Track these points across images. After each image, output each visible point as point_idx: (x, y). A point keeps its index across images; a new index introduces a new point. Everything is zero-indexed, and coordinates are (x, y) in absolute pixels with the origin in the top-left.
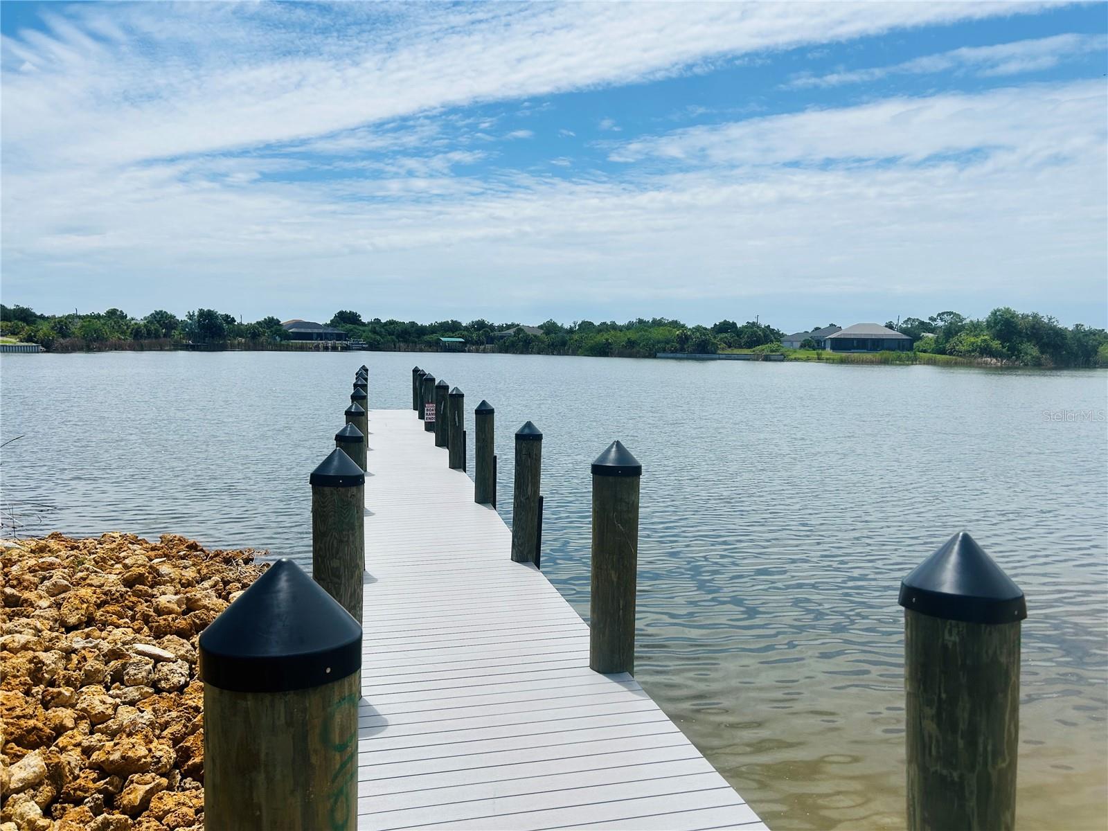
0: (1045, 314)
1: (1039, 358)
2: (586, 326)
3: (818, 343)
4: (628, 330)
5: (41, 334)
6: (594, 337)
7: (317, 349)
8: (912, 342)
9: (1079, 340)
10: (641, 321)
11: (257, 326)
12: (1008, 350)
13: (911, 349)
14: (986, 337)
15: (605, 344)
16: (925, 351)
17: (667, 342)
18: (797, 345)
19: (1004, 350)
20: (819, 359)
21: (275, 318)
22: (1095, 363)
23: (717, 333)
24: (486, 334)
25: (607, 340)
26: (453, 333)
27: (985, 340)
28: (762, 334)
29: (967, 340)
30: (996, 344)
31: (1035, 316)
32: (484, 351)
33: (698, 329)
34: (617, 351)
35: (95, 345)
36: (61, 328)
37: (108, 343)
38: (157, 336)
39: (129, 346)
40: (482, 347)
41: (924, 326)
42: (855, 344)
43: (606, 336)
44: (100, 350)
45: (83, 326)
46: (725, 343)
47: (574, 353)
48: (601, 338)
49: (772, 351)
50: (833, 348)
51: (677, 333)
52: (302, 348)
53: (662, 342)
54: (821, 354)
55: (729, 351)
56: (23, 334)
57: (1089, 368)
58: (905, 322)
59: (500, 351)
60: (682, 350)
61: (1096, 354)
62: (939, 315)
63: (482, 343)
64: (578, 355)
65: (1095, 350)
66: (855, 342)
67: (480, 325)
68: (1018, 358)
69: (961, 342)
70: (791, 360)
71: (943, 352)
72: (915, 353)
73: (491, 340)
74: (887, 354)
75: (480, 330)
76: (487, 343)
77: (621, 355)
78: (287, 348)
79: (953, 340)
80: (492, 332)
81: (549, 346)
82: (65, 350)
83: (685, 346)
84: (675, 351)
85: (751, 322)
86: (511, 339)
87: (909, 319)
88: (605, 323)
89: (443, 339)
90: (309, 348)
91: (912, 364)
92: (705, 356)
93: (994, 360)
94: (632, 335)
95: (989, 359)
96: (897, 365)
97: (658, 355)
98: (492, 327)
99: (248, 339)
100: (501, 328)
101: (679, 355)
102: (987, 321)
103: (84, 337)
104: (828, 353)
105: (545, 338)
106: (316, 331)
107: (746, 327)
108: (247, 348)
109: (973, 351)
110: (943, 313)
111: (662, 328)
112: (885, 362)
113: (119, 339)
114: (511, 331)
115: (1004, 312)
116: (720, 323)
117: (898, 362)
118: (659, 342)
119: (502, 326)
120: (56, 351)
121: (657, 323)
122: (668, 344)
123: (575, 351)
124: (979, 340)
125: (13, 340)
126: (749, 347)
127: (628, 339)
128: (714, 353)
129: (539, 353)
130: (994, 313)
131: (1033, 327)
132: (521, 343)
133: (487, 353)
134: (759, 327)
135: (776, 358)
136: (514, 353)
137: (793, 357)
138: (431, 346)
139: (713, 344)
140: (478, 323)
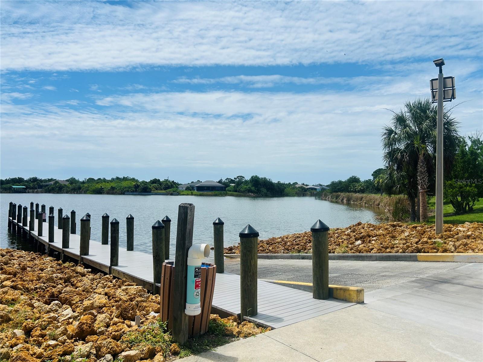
0: (268, 178)
1: (266, 193)
2: (91, 180)
3: (193, 188)
4: (111, 182)
6: (95, 186)
8: (225, 187)
9: (278, 187)
10: (118, 178)
12: (257, 191)
13: (225, 190)
14: (250, 186)
15: (101, 188)
16: (230, 191)
17: (129, 188)
18: (184, 189)
19: (256, 190)
20: (192, 194)
22: (284, 195)
23: (152, 184)
24: (38, 184)
25: (101, 187)
26: (19, 184)
27: (249, 187)
28: (170, 185)
29: (244, 187)
30: (253, 188)
31: (265, 178)
32: (37, 192)
33: (143, 182)
34: (106, 192)
40: (36, 190)
41: (232, 181)
42: (206, 189)
43: (100, 185)
46: (155, 188)
47: (85, 193)
48: (99, 186)
49: (174, 191)
50: (197, 190)
51: (134, 184)
53: (127, 188)
54: (193, 192)
55: (156, 191)
57: (282, 196)
58: (226, 179)
59: (46, 192)
60: (136, 191)
61: (284, 192)
62: (237, 177)
63: (36, 188)
64: (87, 194)
65: (283, 190)
66: (206, 188)
67: (35, 180)
68: (260, 193)
69: (242, 188)
70: (181, 195)
71: (236, 191)
72: (226, 192)
73: (41, 187)
74: (217, 192)
75: (34, 182)
76: (38, 189)
77: (108, 193)
79: (240, 187)
80: (41, 183)
81: (72, 189)
83: (138, 189)
84: (133, 191)
85: (166, 179)
86: (52, 186)
87: (227, 178)
88: (100, 179)
89: (14, 187)
91: (226, 196)
92: (146, 193)
93: (253, 194)
94: (113, 184)
95: (251, 194)
96: (220, 196)
97: (125, 193)
98: (41, 181)
100: (45, 181)
101: (135, 193)
102: (250, 180)
104: (195, 192)
105: (70, 186)
107: (164, 181)
109: (246, 191)
110: (239, 176)
111: (127, 181)
112: (216, 195)
114: (52, 183)
115: (255, 177)
116: (153, 180)
117: (220, 195)
118: (125, 188)
119: (46, 180)
121: (125, 179)
122: (130, 188)
123: (86, 192)
124: (247, 187)
126: (165, 190)
127: (112, 186)
128: (150, 192)
129: (67, 193)
130: (252, 177)
131: (264, 182)
132: (57, 188)
133: (39, 193)
134: (169, 181)
135: (175, 194)
136: (53, 193)
137: (182, 194)
138: (6, 190)
139: (149, 188)
140: (33, 178)
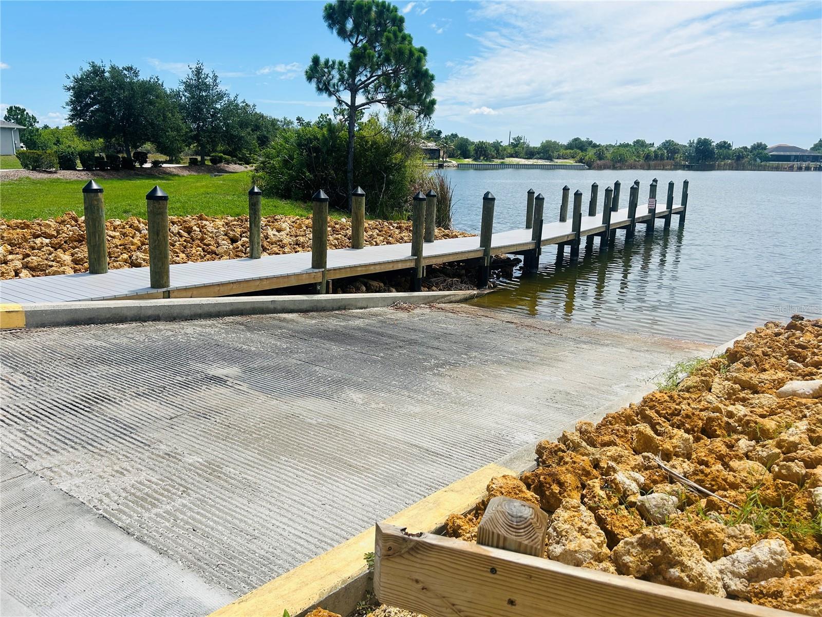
5: (587, 158)
7: (791, 169)
11: (742, 150)
21: (763, 143)
35: (619, 165)
36: (600, 154)
37: (627, 164)
38: (662, 159)
39: (640, 166)
44: (621, 169)
45: (613, 152)
52: (777, 169)
56: (578, 158)
78: (764, 169)
82: (600, 168)
90: (784, 168)
99: (733, 161)
103: (612, 160)
106: (794, 154)
108: (731, 168)
113: (635, 160)
120: (594, 169)
125: (572, 162)
